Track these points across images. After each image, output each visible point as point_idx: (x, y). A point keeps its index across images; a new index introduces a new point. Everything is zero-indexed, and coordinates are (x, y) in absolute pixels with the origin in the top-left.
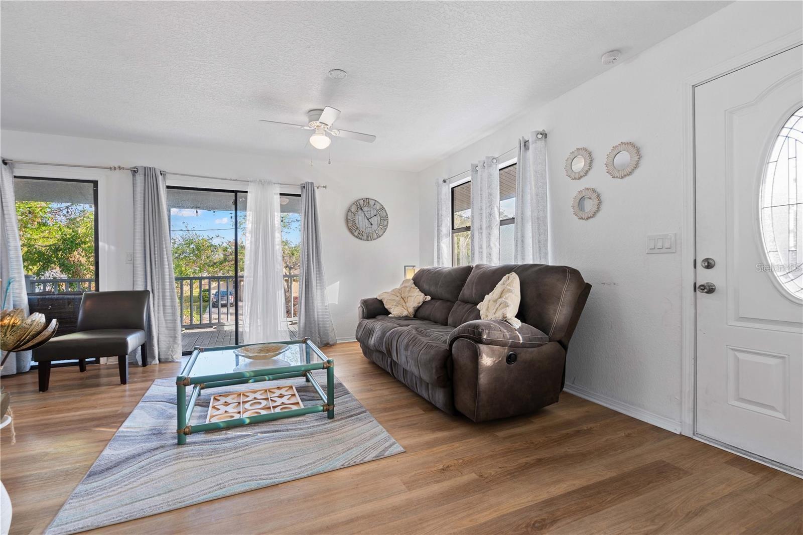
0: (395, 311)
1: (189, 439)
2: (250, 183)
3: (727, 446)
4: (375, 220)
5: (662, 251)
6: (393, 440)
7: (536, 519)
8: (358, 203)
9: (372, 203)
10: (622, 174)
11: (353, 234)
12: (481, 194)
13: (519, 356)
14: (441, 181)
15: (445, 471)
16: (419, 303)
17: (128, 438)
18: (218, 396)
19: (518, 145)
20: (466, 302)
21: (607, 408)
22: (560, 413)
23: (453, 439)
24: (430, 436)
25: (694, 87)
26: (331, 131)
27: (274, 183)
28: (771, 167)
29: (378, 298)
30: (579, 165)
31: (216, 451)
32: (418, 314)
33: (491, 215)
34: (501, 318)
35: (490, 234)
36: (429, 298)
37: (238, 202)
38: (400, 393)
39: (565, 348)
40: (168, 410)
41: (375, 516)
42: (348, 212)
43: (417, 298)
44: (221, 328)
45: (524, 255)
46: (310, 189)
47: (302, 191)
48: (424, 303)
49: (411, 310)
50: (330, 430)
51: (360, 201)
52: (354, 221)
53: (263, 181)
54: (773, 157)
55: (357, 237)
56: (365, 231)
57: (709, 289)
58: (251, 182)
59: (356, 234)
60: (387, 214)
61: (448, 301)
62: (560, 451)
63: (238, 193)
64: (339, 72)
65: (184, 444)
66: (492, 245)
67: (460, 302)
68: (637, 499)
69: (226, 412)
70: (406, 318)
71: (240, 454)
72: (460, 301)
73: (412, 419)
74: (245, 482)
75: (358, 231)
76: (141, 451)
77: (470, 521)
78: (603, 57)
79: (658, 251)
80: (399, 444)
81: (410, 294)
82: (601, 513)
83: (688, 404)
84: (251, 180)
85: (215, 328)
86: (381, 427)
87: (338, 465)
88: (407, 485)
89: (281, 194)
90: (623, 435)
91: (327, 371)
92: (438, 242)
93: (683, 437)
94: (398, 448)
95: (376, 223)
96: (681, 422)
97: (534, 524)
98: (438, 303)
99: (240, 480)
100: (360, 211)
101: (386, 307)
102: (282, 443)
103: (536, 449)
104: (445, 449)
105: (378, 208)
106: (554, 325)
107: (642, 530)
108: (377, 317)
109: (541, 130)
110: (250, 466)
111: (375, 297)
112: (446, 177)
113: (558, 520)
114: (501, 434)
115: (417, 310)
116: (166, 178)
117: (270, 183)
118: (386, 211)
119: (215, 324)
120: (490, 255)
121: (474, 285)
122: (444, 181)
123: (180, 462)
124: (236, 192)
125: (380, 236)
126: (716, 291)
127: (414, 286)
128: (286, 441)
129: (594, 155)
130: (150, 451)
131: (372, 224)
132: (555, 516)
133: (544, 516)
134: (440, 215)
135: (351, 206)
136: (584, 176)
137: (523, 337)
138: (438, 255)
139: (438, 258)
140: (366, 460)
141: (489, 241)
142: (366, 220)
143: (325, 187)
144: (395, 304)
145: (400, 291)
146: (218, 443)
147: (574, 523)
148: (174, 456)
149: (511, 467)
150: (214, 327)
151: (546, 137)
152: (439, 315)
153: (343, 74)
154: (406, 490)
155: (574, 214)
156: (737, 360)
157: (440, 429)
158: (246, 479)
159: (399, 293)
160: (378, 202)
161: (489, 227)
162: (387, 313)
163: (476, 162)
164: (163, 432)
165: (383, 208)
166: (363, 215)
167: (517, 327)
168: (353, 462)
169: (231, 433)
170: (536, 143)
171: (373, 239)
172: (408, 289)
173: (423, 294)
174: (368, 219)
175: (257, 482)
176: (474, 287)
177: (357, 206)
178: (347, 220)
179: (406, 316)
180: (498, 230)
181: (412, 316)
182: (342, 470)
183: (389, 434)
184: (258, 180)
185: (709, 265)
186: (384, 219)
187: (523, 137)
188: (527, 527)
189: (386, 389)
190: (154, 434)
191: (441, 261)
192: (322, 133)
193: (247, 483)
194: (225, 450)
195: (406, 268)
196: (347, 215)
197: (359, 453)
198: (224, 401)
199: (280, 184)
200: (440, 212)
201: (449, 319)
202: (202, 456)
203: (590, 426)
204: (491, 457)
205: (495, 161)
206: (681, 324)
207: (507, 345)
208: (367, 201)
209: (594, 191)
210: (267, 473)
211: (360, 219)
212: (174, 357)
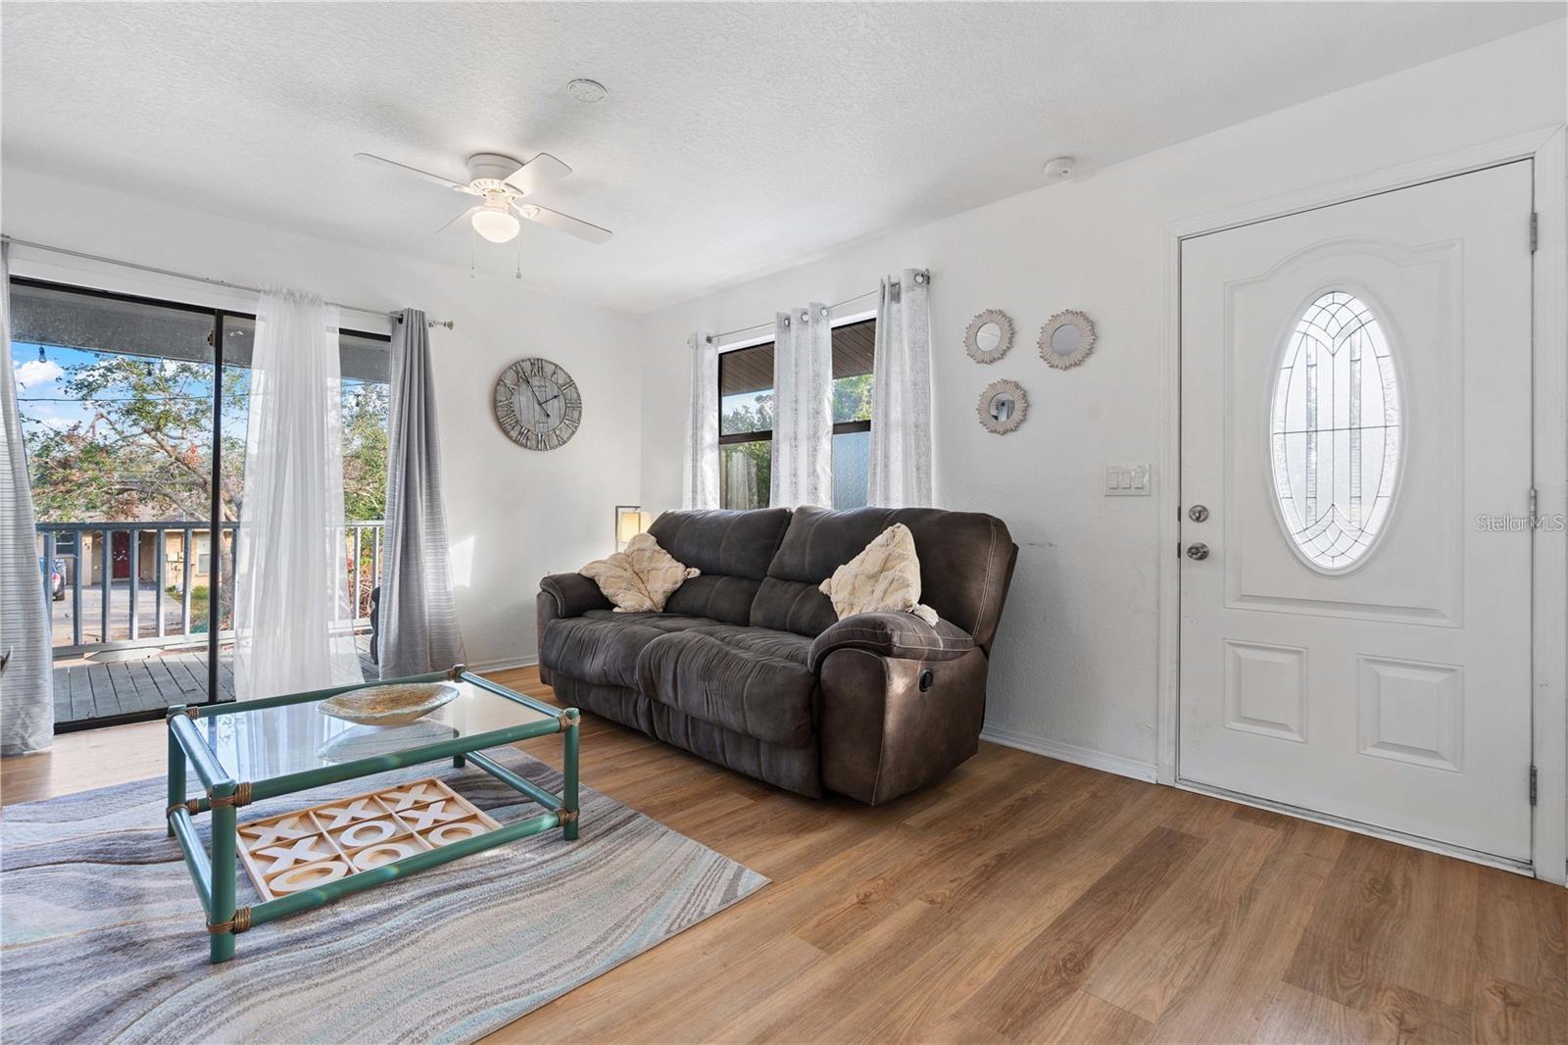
0: (627, 600)
1: (242, 943)
2: (262, 295)
3: (1224, 792)
4: (554, 407)
5: (1129, 492)
6: (734, 865)
7: (1061, 956)
8: (519, 367)
9: (549, 369)
10: (1066, 361)
11: (506, 433)
12: (796, 373)
13: (935, 675)
14: (702, 340)
15: (867, 905)
16: (676, 583)
17: (32, 975)
18: (246, 827)
19: (879, 289)
20: (786, 578)
21: (1037, 755)
22: (983, 773)
23: (841, 844)
24: (796, 846)
25: (1181, 240)
26: (521, 207)
27: (327, 304)
28: (1284, 374)
29: (584, 573)
30: (989, 337)
31: (334, 960)
32: (675, 604)
33: (818, 413)
34: (899, 607)
35: (815, 450)
36: (695, 572)
37: (224, 338)
38: (680, 768)
39: (986, 654)
40: (111, 881)
41: (800, 1016)
42: (498, 384)
43: (669, 573)
44: (109, 658)
45: (889, 492)
46: (416, 326)
47: (394, 330)
48: (686, 582)
49: (659, 598)
50: (590, 864)
51: (523, 364)
52: (510, 405)
53: (298, 295)
54: (1287, 361)
55: (516, 442)
56: (533, 429)
57: (1200, 553)
58: (265, 292)
59: (514, 434)
60: (579, 396)
61: (741, 577)
62: (1019, 835)
63: (225, 317)
64: (594, 87)
65: (232, 959)
66: (819, 470)
67: (773, 580)
68: (1168, 893)
69: (297, 861)
70: (650, 613)
71: (407, 953)
72: (772, 576)
73: (741, 818)
74: (470, 1013)
75: (518, 428)
76: (108, 1002)
77: (969, 984)
78: (1048, 165)
79: (1124, 492)
80: (751, 869)
81: (653, 565)
82: (1140, 923)
83: (1167, 733)
84: (267, 288)
85: (89, 658)
86: (690, 841)
87: (658, 932)
88: (819, 945)
89: (342, 331)
90: (1088, 796)
91: (566, 736)
92: (695, 460)
93: (1161, 788)
94: (752, 880)
95: (556, 412)
96: (1157, 764)
97: (1064, 966)
98: (721, 583)
99: (454, 1012)
100: (524, 386)
101: (605, 592)
102: (498, 909)
103: (984, 839)
104: (839, 865)
105: (561, 382)
106: (980, 617)
107: (1205, 938)
108: (589, 613)
109: (922, 269)
110: (456, 977)
111: (577, 572)
112: (712, 332)
113: (1092, 950)
114: (914, 821)
115: (672, 597)
116: (10, 253)
117: (315, 301)
118: (576, 389)
119: (89, 647)
120: (816, 489)
121: (808, 545)
122: (709, 340)
123: (253, 1006)
124: (219, 314)
125: (565, 442)
126: (1210, 553)
127: (658, 548)
128: (504, 903)
129: (1017, 325)
130: (135, 993)
131: (548, 416)
132: (1085, 945)
133: (1071, 948)
134: (700, 406)
135: (505, 372)
136: (999, 358)
137: (944, 640)
138: (695, 486)
139: (694, 492)
140: (708, 911)
141: (813, 463)
142: (537, 407)
143: (450, 325)
144: (624, 585)
145: (630, 559)
146: (329, 938)
147: (1116, 948)
148: (225, 993)
149: (968, 876)
150: (87, 655)
151: (928, 283)
152: (725, 606)
153: (598, 91)
154: (824, 954)
155: (981, 423)
156: (1239, 660)
157: (800, 829)
158: (470, 1006)
159: (627, 562)
160: (560, 368)
161: (814, 437)
162: (607, 605)
163: (787, 311)
164: (139, 940)
165: (571, 383)
166: (530, 394)
167: (934, 624)
168: (685, 921)
169: (347, 911)
170: (914, 290)
171: (551, 448)
172: (648, 554)
173: (681, 566)
174: (540, 404)
175: (499, 1006)
176: (808, 550)
177: (517, 373)
178: (495, 404)
179: (650, 611)
180: (829, 443)
181: (661, 610)
182: (672, 942)
183: (717, 855)
184: (285, 291)
185: (1200, 515)
186: (573, 406)
187: (889, 277)
188: (1058, 971)
189: (646, 763)
190: (114, 950)
191: (699, 497)
192: (503, 208)
193: (476, 1014)
194: (362, 952)
195: (619, 509)
196: (495, 391)
197: (685, 901)
198: (274, 837)
199: (342, 306)
200: (701, 401)
201: (751, 612)
202: (309, 977)
203: (1036, 787)
204: (925, 864)
205: (824, 312)
206: (1159, 608)
207: (922, 656)
208: (538, 364)
209: (1017, 386)
210: (511, 982)
211: (523, 400)
212: (31, 741)
